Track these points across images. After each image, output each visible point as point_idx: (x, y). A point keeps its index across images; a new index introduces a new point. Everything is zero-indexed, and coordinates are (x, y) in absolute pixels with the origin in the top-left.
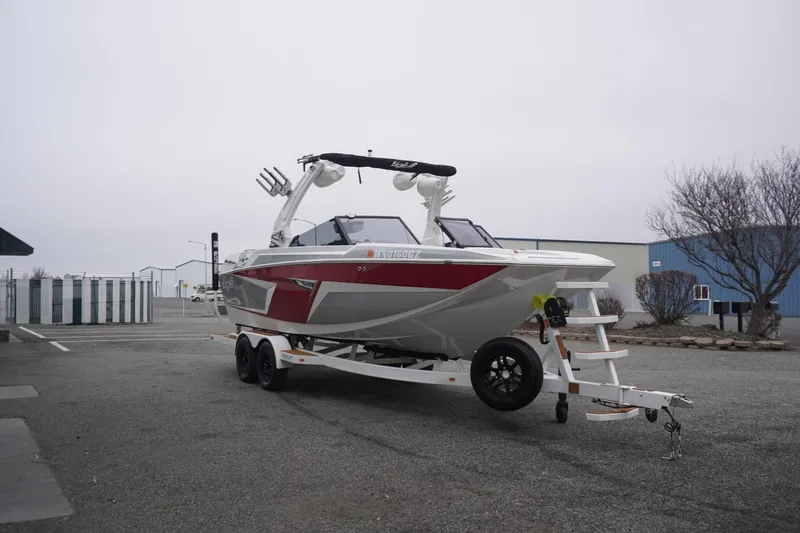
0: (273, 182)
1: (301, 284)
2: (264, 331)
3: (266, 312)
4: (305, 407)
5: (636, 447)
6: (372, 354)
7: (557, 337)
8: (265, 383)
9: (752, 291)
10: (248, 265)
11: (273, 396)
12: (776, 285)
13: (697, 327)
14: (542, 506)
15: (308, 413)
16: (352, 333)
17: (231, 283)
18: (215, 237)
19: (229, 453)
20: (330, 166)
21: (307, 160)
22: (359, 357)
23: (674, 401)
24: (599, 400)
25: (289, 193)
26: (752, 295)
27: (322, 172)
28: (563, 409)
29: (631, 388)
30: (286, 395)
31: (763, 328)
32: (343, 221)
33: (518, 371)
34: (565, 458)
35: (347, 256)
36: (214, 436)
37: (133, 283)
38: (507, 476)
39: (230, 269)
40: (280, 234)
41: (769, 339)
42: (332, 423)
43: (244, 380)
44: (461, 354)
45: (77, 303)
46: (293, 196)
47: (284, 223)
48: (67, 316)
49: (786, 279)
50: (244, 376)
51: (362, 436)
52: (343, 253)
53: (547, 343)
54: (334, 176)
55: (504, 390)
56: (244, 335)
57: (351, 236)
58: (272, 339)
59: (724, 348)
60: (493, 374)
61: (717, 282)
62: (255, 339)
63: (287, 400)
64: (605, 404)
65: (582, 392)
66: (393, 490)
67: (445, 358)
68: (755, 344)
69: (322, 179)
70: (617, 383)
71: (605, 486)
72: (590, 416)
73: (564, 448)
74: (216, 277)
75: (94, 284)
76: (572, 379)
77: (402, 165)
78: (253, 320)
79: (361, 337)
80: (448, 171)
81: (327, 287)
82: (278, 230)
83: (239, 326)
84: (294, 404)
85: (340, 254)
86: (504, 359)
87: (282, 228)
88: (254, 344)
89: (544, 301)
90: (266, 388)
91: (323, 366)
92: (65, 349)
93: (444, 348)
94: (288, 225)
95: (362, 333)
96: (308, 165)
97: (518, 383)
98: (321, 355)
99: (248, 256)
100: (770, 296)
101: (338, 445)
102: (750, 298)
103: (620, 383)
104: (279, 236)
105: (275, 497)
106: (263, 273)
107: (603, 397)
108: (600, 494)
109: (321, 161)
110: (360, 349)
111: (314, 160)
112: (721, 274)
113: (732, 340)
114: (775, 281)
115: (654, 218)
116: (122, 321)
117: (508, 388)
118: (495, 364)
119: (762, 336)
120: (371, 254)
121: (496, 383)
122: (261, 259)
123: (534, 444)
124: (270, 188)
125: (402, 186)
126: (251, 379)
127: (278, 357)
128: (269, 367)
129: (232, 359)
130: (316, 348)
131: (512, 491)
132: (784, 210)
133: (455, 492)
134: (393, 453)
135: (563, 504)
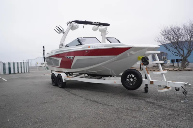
0: (59, 30)
1: (69, 58)
2: (59, 72)
3: (59, 66)
4: (72, 92)
5: (172, 99)
6: (89, 76)
7: (146, 68)
8: (60, 86)
9: (182, 56)
10: (54, 54)
11: (62, 90)
12: (188, 54)
13: (169, 66)
14: (154, 120)
15: (73, 94)
16: (83, 71)
17: (49, 59)
18: (44, 47)
19: (51, 108)
20: (75, 24)
21: (68, 23)
22: (86, 77)
23: (185, 85)
24: (160, 86)
25: (64, 33)
26: (182, 57)
27: (73, 26)
28: (147, 89)
29: (170, 81)
30: (66, 89)
31: (185, 65)
32: (80, 39)
33: (135, 78)
34: (153, 103)
35: (82, 48)
36: (47, 103)
37: (24, 63)
38: (138, 110)
39: (49, 56)
40: (62, 44)
41: (187, 68)
42: (80, 96)
43: (54, 86)
44: (115, 75)
45: (10, 69)
46: (65, 33)
47: (63, 41)
48: (7, 72)
49: (190, 53)
50: (54, 84)
51: (91, 100)
52: (81, 47)
53: (142, 70)
54: (76, 27)
55: (131, 84)
56: (53, 73)
57: (83, 43)
58: (62, 74)
59: (176, 71)
60: (128, 80)
61: (173, 54)
62: (56, 74)
63: (67, 91)
64: (162, 86)
65: (154, 83)
66: (105, 118)
67: (111, 76)
68: (184, 69)
69: (73, 28)
70: (165, 80)
71: (170, 112)
72: (159, 90)
73: (151, 100)
74: (44, 58)
75: (14, 63)
76: (151, 80)
77: (95, 23)
78: (55, 69)
79: (86, 71)
80: (108, 25)
81: (76, 58)
82: (61, 43)
83: (52, 71)
84: (69, 92)
85: (80, 48)
86: (131, 75)
87: (63, 43)
88: (56, 76)
89: (141, 58)
90: (60, 87)
91: (76, 80)
92: (6, 80)
93: (111, 73)
94: (64, 41)
95: (87, 71)
96: (69, 25)
97: (135, 82)
98: (75, 77)
99: (53, 51)
100: (187, 57)
101: (84, 103)
102: (182, 58)
103: (167, 80)
104: (62, 45)
105: (67, 123)
106: (57, 56)
107: (161, 85)
108: (170, 115)
109: (73, 23)
110: (86, 75)
111: (70, 23)
112: (174, 52)
113: (178, 69)
114: (188, 53)
115: (156, 39)
116: (22, 72)
117: (132, 84)
118: (128, 77)
119: (185, 67)
120: (89, 47)
121: (129, 82)
122: (57, 52)
123: (141, 99)
124: (58, 31)
125: (95, 30)
126: (56, 85)
127: (63, 79)
128: (61, 81)
129: (50, 80)
130: (73, 76)
131: (142, 116)
132: (189, 35)
133: (125, 117)
134: (101, 105)
135: (160, 119)
